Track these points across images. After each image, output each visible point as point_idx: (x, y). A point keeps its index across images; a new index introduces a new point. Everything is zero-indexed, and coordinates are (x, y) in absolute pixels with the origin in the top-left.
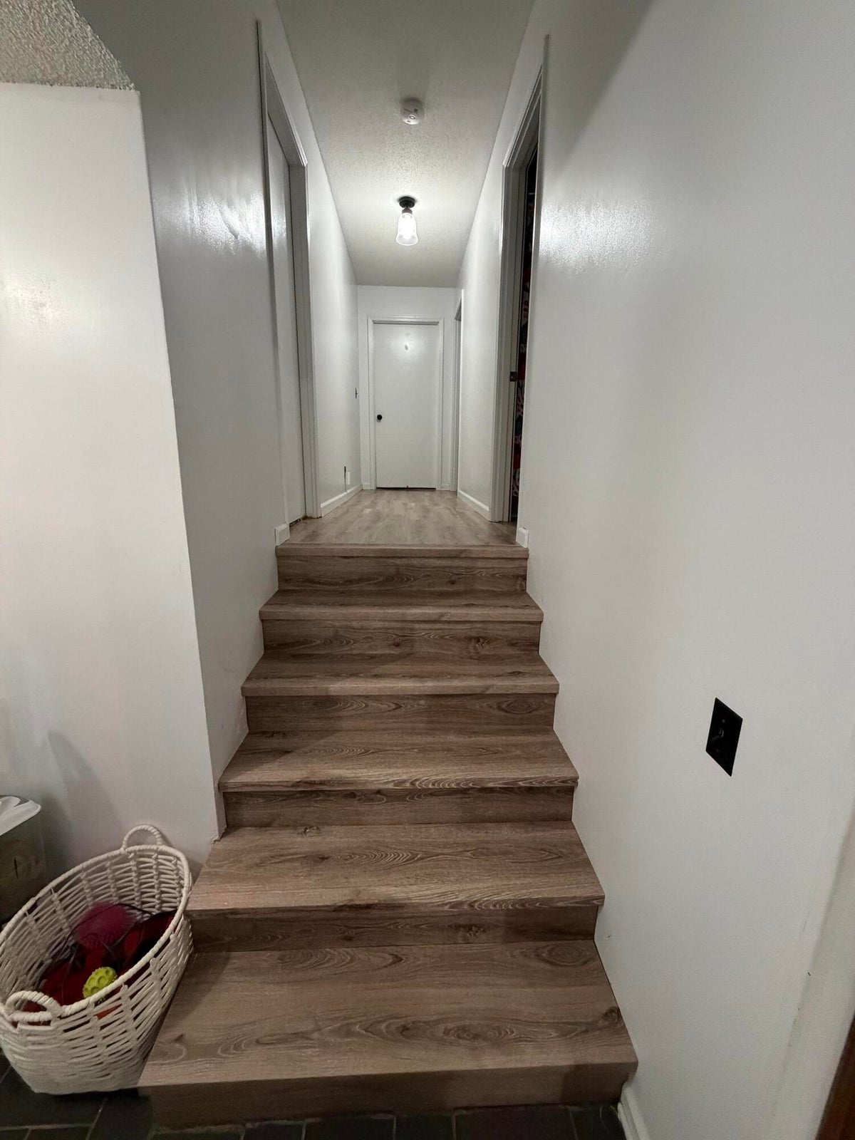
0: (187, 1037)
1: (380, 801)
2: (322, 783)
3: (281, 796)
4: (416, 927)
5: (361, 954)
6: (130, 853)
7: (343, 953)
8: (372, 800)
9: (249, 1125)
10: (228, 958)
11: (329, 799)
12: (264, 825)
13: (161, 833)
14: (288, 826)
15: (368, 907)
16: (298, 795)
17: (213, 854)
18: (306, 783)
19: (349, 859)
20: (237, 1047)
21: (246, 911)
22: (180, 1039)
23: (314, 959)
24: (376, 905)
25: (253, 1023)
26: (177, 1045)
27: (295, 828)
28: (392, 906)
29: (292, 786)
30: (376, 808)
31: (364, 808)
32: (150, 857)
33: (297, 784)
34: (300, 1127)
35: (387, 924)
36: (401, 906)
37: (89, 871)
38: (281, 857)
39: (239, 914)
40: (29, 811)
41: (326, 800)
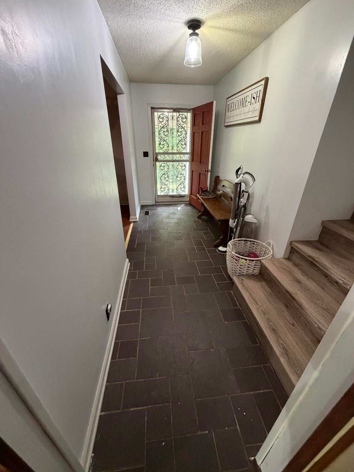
0: (243, 281)
1: (335, 287)
2: (317, 262)
3: (305, 259)
4: (306, 324)
5: (286, 313)
6: (265, 246)
7: (283, 308)
8: (332, 283)
9: (241, 308)
10: (263, 281)
11: (318, 271)
12: (296, 265)
13: (273, 246)
14: (302, 271)
15: (294, 299)
16: (309, 262)
17: (278, 259)
18: (313, 258)
19: (306, 289)
20: (247, 290)
21: (270, 272)
22: (242, 280)
23: (276, 301)
24: (296, 300)
25: (253, 292)
26: (241, 280)
27: (303, 272)
28: (300, 306)
29: (308, 256)
30: (332, 288)
31: (328, 284)
32: (268, 250)
33: (310, 256)
34: (246, 320)
35: (298, 313)
36: (303, 309)
37: (257, 244)
38: (290, 273)
39: (268, 270)
40: (255, 221)
41: (317, 271)
